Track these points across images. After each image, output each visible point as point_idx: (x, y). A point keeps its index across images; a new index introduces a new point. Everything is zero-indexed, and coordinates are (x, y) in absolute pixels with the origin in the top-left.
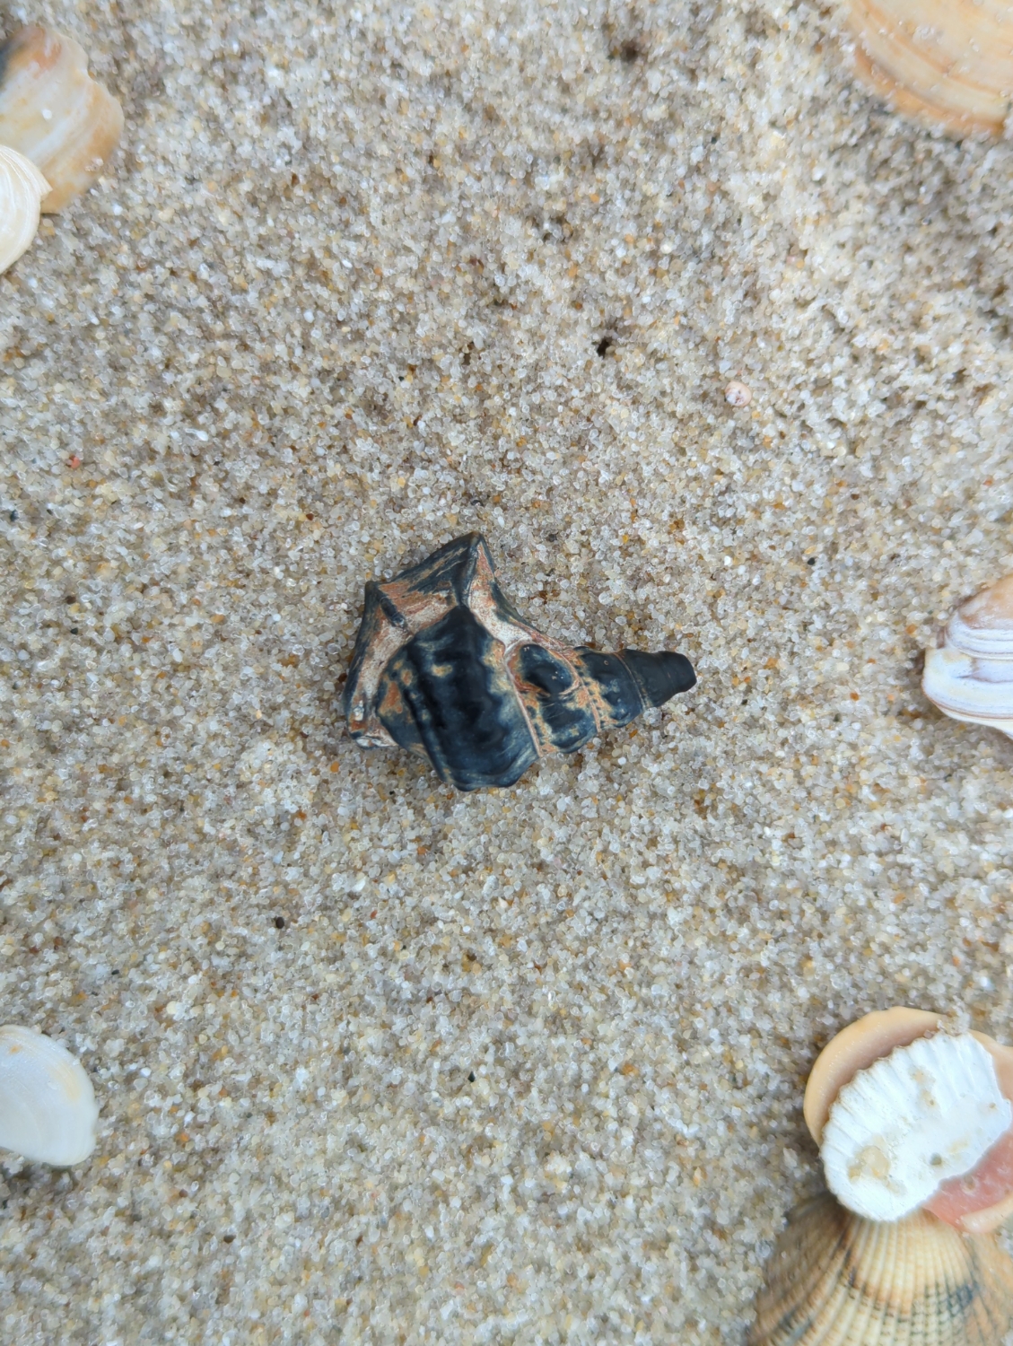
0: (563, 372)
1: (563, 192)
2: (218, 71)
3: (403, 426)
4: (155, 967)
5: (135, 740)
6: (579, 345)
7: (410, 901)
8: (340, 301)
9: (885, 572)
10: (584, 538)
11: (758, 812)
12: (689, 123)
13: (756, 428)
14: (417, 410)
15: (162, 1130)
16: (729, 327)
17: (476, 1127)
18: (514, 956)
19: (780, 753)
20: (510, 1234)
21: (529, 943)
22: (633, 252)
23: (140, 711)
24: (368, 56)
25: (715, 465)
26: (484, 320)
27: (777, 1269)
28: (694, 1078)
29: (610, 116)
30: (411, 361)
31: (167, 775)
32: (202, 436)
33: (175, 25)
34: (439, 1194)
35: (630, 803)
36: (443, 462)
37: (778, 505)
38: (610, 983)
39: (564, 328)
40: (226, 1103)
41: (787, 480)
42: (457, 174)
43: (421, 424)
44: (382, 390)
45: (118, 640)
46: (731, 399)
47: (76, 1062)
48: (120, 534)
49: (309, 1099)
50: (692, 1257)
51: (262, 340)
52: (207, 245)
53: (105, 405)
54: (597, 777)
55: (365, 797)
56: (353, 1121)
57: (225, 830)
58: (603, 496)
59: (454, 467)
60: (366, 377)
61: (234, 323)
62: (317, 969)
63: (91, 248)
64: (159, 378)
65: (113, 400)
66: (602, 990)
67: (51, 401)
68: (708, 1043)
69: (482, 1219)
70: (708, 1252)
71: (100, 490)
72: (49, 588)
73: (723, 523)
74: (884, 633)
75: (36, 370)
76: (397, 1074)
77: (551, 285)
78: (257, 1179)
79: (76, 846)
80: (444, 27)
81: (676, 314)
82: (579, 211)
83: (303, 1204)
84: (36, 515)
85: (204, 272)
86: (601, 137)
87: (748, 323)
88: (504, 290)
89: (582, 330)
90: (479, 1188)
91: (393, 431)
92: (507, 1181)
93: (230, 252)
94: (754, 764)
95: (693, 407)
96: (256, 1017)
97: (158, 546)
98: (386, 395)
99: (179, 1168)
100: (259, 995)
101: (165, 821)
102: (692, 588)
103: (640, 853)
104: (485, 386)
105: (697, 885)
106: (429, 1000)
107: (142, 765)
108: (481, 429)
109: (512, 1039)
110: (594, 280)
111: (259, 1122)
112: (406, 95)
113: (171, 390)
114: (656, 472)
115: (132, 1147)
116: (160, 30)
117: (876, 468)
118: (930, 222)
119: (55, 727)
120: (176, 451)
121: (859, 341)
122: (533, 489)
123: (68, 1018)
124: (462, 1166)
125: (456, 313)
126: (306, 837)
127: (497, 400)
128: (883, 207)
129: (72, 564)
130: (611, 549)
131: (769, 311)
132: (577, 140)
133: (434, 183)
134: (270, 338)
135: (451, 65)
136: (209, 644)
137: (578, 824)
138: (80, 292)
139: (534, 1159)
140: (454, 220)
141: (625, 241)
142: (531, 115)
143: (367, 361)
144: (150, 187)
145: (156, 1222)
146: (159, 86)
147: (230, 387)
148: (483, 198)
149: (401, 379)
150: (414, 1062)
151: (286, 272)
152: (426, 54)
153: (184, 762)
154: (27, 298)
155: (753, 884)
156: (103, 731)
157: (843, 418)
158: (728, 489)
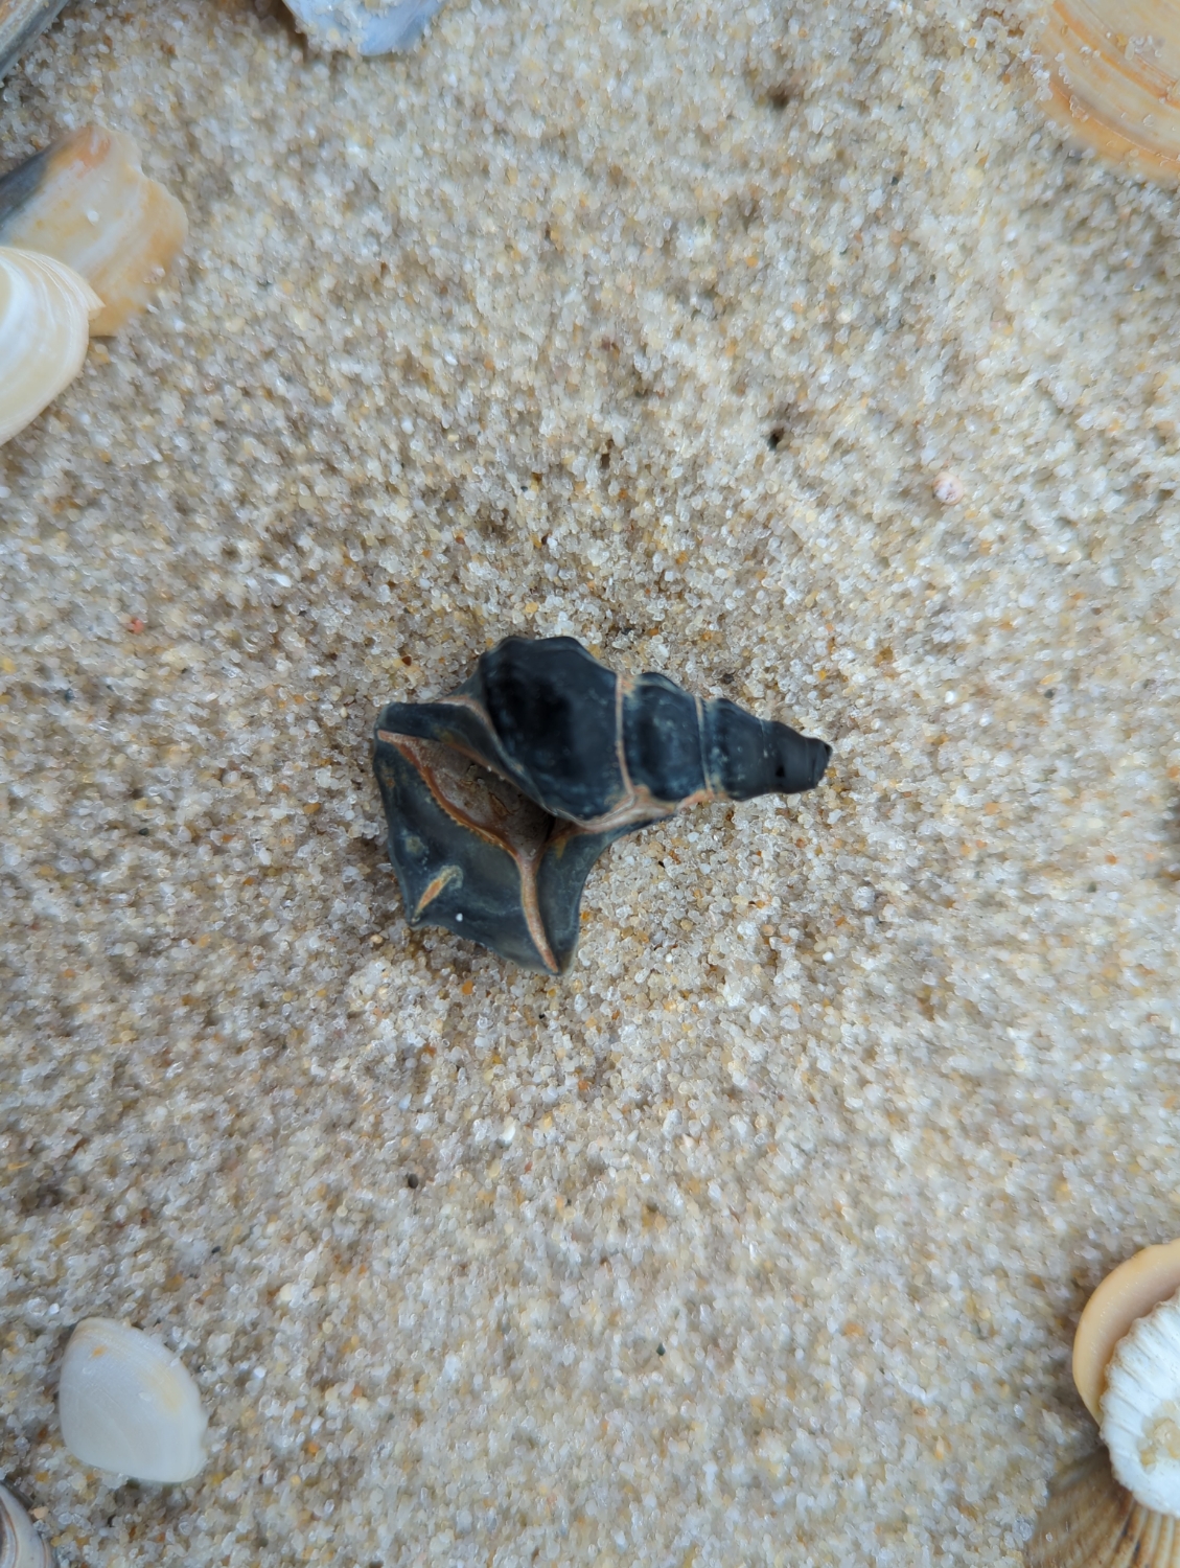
0: (729, 468)
1: (712, 257)
2: (294, 163)
3: (529, 547)
4: (263, 1243)
5: (222, 964)
6: (746, 435)
7: (573, 1148)
8: (444, 405)
9: (1137, 701)
10: (769, 677)
11: (997, 1008)
12: (864, 163)
13: (970, 532)
14: (546, 526)
15: (285, 1442)
16: (930, 407)
17: (671, 1410)
18: (705, 1204)
19: (1024, 936)
20: (717, 1531)
21: (723, 1186)
22: (803, 324)
23: (226, 927)
24: (467, 124)
25: (925, 578)
26: (625, 413)
27: (1041, 1553)
28: (930, 1332)
29: (762, 166)
30: (535, 469)
31: (263, 1005)
32: (284, 581)
33: (244, 119)
34: (630, 1493)
35: (839, 1007)
36: (584, 588)
37: (1005, 624)
38: (825, 1229)
39: (726, 416)
40: (361, 1405)
41: (1013, 594)
42: (583, 246)
43: (552, 542)
44: (501, 505)
45: (196, 840)
46: (942, 493)
47: (176, 1362)
48: (190, 709)
49: (467, 1392)
50: (935, 1537)
51: (352, 459)
52: (283, 356)
53: (171, 554)
54: (797, 978)
55: (507, 1023)
56: (519, 1413)
57: (337, 1071)
58: (789, 622)
59: (597, 594)
60: (479, 488)
61: (317, 441)
62: (465, 1236)
63: (153, 374)
64: (234, 518)
65: (181, 550)
66: (816, 1237)
67: (110, 556)
68: (946, 1289)
69: (682, 1515)
70: (954, 1533)
71: (168, 657)
72: (111, 781)
73: (940, 649)
74: (1141, 779)
75: (90, 521)
76: (568, 1353)
77: (705, 363)
78: (407, 1493)
79: (160, 1096)
80: (554, 83)
81: (863, 395)
82: (733, 279)
83: (464, 1519)
84: (94, 692)
85: (280, 386)
86: (755, 191)
87: (956, 400)
88: (647, 376)
89: (747, 418)
90: (676, 1480)
91: (516, 555)
92: (710, 1469)
93: (312, 360)
94: (992, 951)
95: (892, 507)
96: (391, 1296)
97: (234, 721)
98: (506, 512)
99: (312, 1483)
100: (394, 1270)
101: (266, 1062)
102: (908, 733)
103: (855, 1068)
104: (630, 492)
105: (925, 1102)
106: (604, 1260)
107: (233, 993)
108: (629, 545)
109: (709, 1301)
110: (758, 359)
111: (404, 1424)
112: (513, 163)
113: (246, 530)
114: (856, 591)
115: (249, 1463)
116: (226, 124)
117: (1120, 573)
118: (1143, 289)
119: (128, 951)
120: (254, 602)
121: (1084, 422)
122: (700, 617)
123: (163, 1308)
124: (654, 1457)
125: (590, 405)
126: (437, 1078)
127: (647, 506)
128: (1086, 274)
129: (139, 751)
130: (805, 688)
131: (976, 386)
132: (725, 196)
133: (553, 258)
134: (361, 455)
135: (564, 123)
136: (302, 840)
137: (777, 1038)
138: (138, 424)
139: (741, 1441)
140: (579, 299)
141: (793, 310)
142: (667, 173)
143: (481, 472)
144: (216, 294)
145: (285, 1549)
146: (226, 188)
147: (316, 519)
148: (614, 271)
149: (524, 488)
150: (590, 1334)
151: (378, 378)
152: (534, 113)
153: (284, 988)
154: (80, 438)
155: (992, 1095)
156: (183, 954)
157: (1073, 516)
158: (943, 609)
